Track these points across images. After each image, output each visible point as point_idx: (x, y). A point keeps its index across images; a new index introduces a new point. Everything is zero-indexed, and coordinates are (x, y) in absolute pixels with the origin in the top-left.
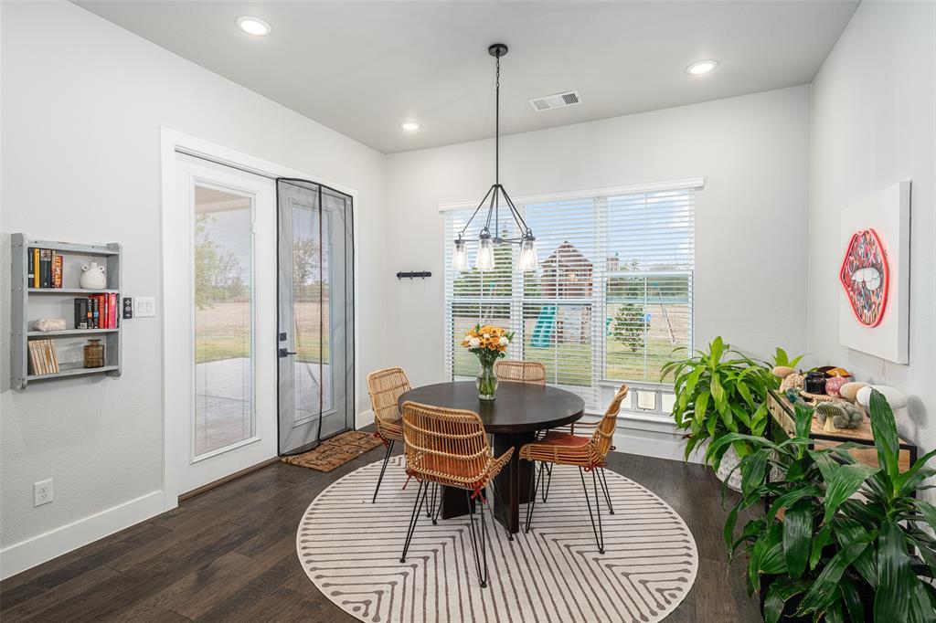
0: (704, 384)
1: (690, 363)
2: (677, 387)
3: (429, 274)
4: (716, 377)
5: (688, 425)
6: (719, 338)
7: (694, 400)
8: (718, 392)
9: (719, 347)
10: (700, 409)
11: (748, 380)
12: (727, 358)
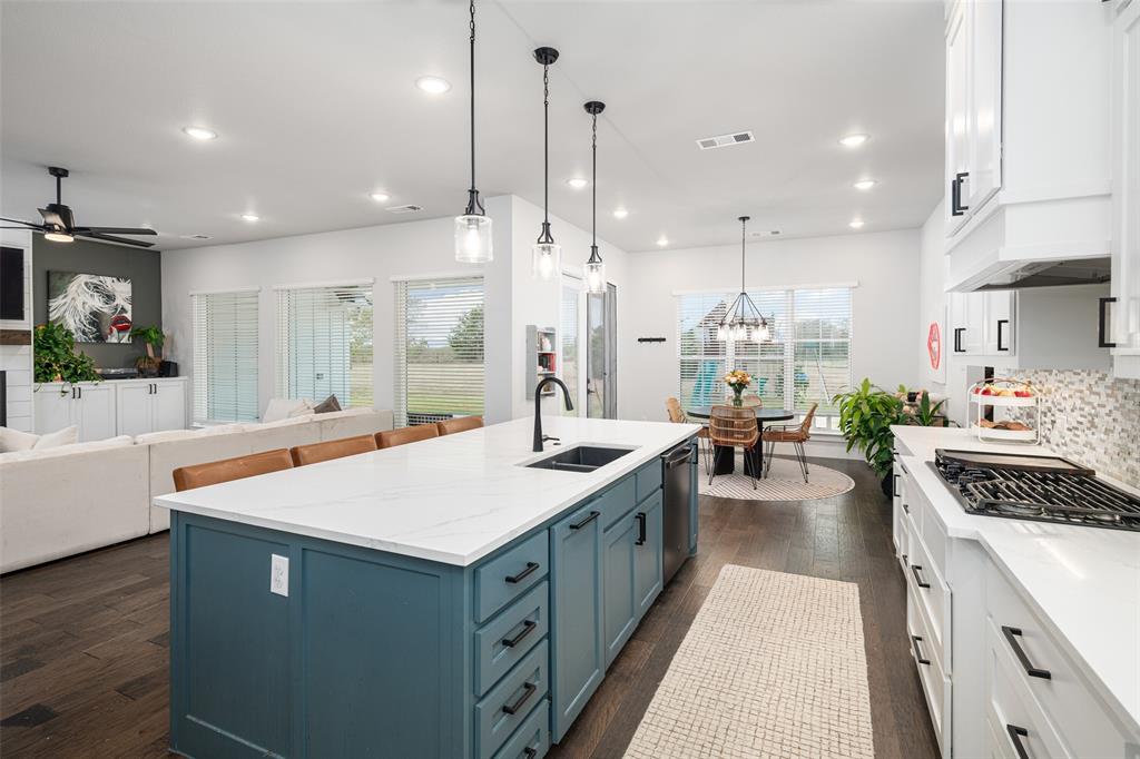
0: (857, 407)
1: (849, 395)
2: (842, 411)
3: (664, 340)
4: (865, 402)
5: (849, 432)
6: (867, 380)
7: (851, 416)
8: (866, 409)
9: (866, 384)
10: (856, 420)
11: (883, 402)
12: (871, 391)
